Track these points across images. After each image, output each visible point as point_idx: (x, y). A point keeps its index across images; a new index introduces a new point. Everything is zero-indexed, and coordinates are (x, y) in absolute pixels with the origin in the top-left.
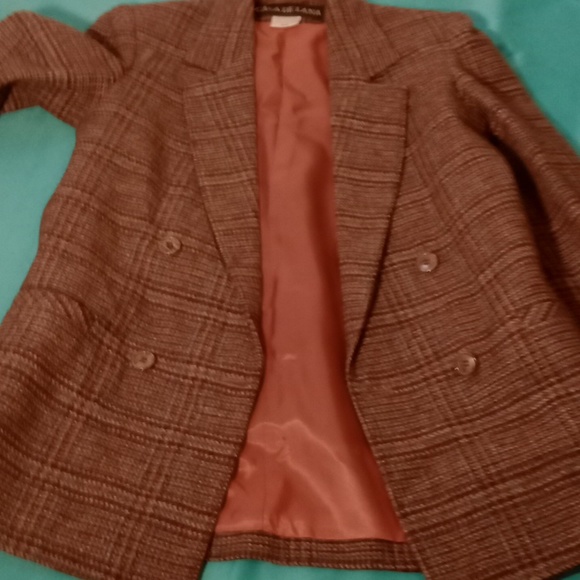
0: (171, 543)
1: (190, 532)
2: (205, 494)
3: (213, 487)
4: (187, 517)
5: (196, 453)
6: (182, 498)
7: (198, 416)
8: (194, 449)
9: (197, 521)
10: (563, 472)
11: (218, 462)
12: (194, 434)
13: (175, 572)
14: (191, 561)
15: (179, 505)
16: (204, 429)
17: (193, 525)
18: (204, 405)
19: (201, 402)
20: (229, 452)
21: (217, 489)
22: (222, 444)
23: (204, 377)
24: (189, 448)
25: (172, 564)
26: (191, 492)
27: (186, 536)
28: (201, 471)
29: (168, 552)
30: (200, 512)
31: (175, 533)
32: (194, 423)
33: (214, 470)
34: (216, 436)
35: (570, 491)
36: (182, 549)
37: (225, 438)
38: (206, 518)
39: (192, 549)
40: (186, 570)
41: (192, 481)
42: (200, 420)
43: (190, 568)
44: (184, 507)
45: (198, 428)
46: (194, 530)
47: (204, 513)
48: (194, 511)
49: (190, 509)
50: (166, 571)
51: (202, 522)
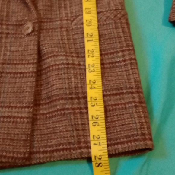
0: (8, 128)
1: (19, 120)
2: (23, 97)
3: (26, 92)
4: (15, 112)
5: (12, 75)
6: (10, 103)
7: (8, 53)
8: (11, 73)
9: (22, 113)
10: (58, 107)
11: (26, 77)
12: (8, 64)
13: (15, 145)
14: (23, 136)
15: (9, 107)
16: (13, 60)
17: (20, 115)
18: (11, 46)
19: (8, 45)
20: (31, 70)
21: (29, 92)
22: (26, 66)
23: (7, 31)
24: (7, 73)
25: (13, 140)
26: (14, 98)
27: (17, 122)
28: (17, 85)
29: (8, 133)
30: (22, 107)
31: (10, 122)
32: (7, 57)
33: (24, 82)
34: (21, 62)
35: (58, 119)
36: (17, 130)
37: (27, 62)
38: (27, 110)
39: (22, 129)
40: (22, 142)
41: (14, 92)
42: (10, 55)
43: (24, 140)
44: (12, 107)
45: (9, 60)
46: (21, 118)
47: (25, 107)
48: (19, 107)
49: (16, 107)
50: (9, 145)
51: (25, 112)
